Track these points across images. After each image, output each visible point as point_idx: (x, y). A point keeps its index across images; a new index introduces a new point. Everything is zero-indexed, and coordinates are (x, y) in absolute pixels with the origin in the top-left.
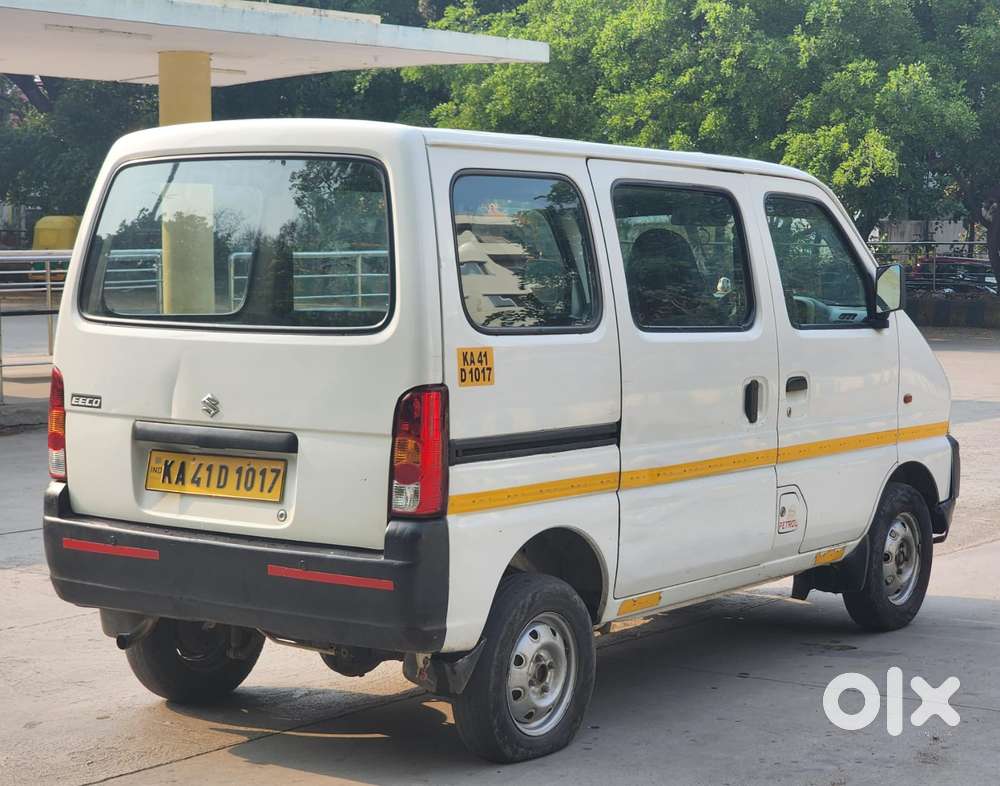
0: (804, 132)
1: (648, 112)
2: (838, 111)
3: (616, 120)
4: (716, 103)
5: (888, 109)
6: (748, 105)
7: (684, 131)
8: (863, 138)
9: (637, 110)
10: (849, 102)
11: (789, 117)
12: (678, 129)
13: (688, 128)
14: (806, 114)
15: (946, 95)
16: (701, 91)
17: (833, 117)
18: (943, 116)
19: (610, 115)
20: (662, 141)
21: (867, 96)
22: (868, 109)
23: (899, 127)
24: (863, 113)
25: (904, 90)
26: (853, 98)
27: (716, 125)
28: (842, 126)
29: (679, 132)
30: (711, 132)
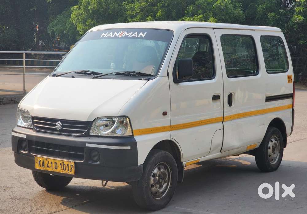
0: (189, 17)
1: (139, 10)
2: (201, 11)
3: (129, 12)
4: (161, 7)
5: (217, 10)
6: (172, 8)
7: (151, 16)
8: (209, 19)
9: (136, 9)
10: (205, 7)
11: (185, 12)
12: (150, 15)
13: (153, 15)
14: (190, 11)
15: (235, 7)
16: (157, 3)
17: (199, 12)
18: (234, 14)
19: (127, 11)
20: (144, 19)
21: (210, 6)
22: (210, 10)
23: (220, 16)
24: (208, 11)
25: (222, 4)
26: (206, 7)
27: (161, 14)
28: (202, 15)
29: (150, 16)
30: (160, 16)
